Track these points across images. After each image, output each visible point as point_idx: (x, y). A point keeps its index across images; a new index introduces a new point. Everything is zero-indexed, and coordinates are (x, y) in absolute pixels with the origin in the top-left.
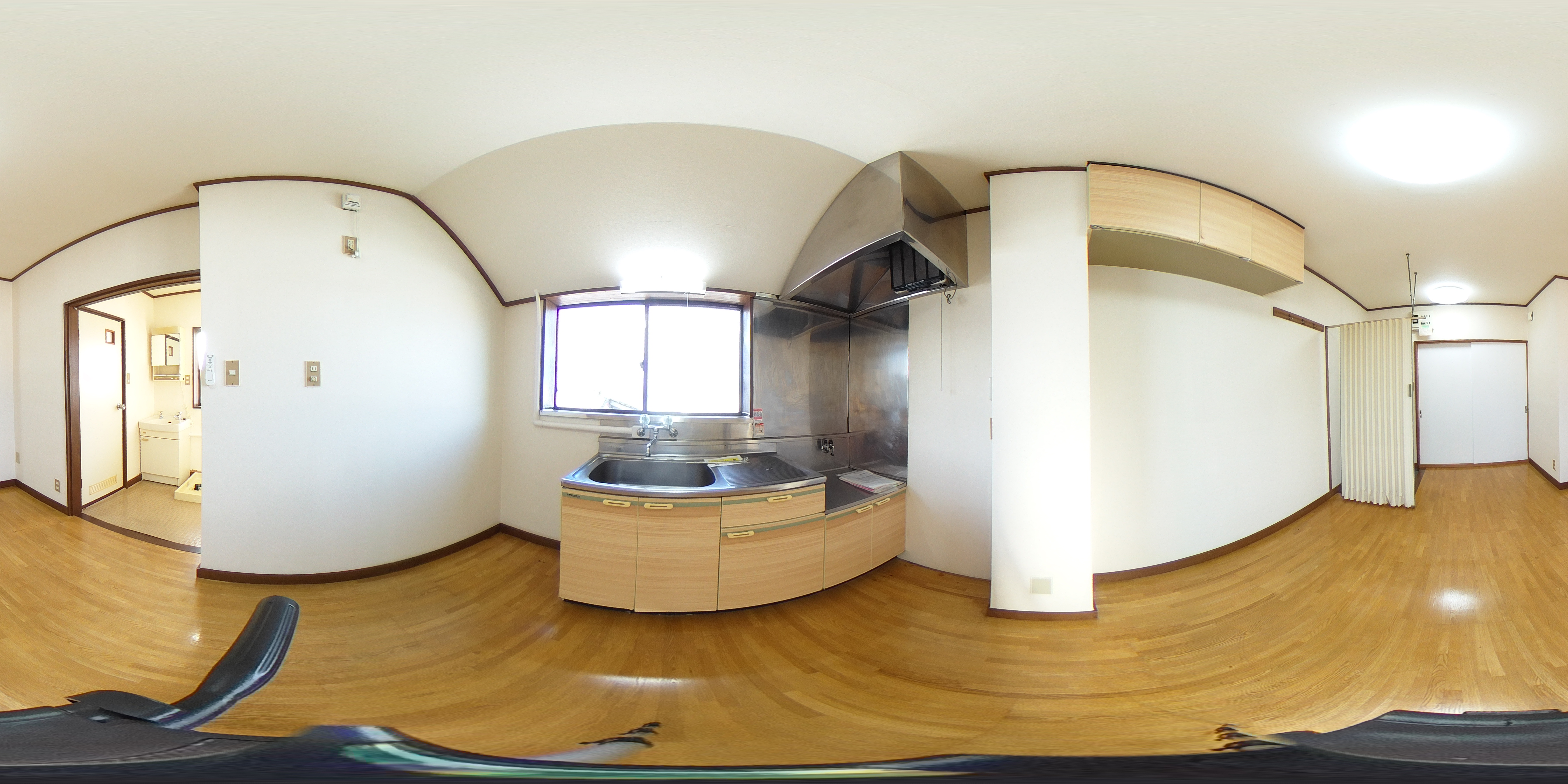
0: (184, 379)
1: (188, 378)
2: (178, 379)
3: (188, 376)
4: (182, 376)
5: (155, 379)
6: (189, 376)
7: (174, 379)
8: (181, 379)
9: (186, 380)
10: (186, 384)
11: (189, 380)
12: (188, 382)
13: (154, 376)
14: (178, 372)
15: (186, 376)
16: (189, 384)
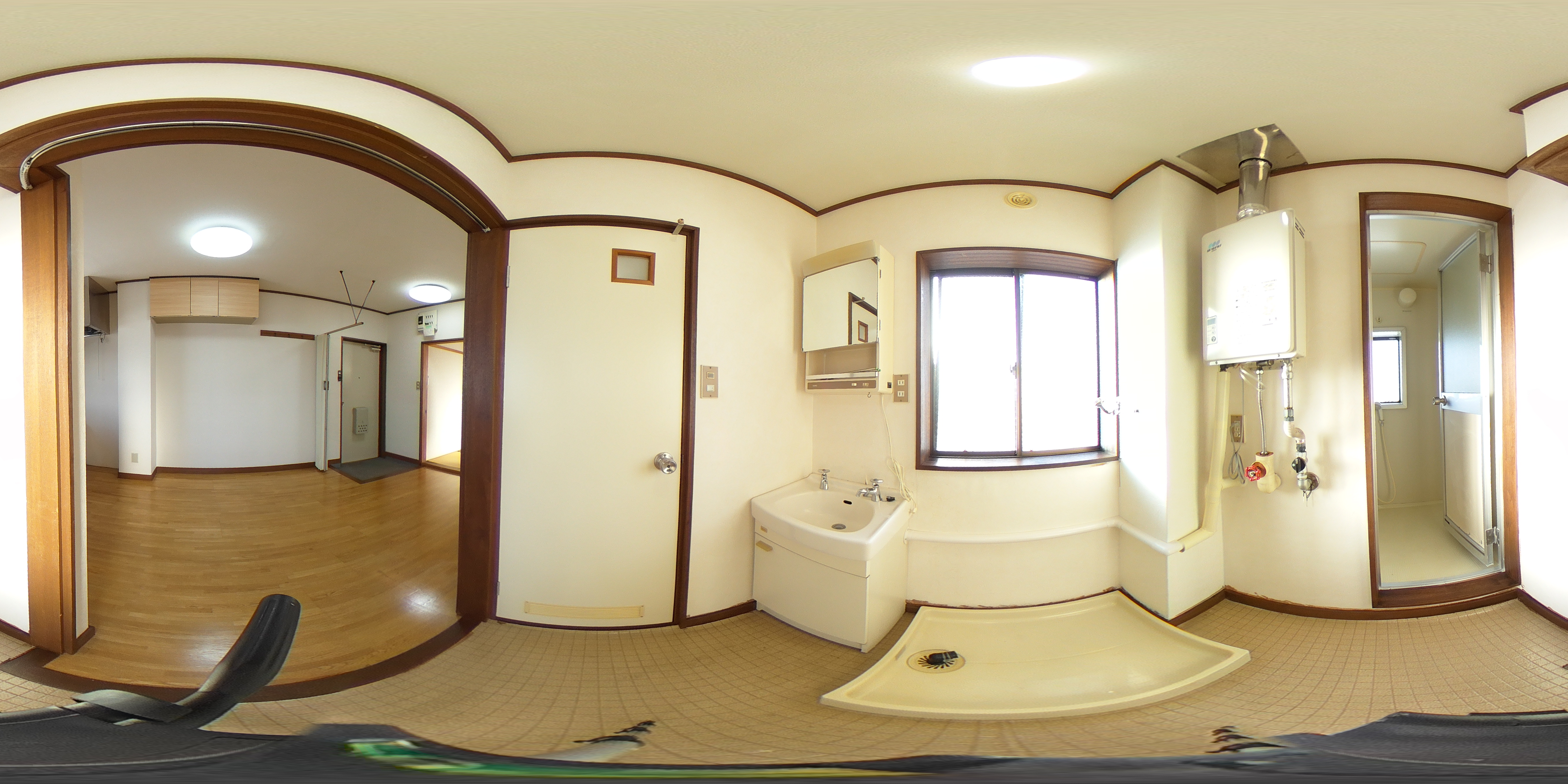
0: (889, 386)
1: (901, 383)
2: (873, 384)
3: (901, 377)
4: (884, 375)
5: (811, 386)
6: (905, 377)
7: (860, 385)
8: (882, 386)
9: (897, 388)
10: (897, 399)
11: (905, 388)
12: (901, 394)
13: (808, 377)
14: (872, 364)
15: (897, 378)
16: (905, 399)
